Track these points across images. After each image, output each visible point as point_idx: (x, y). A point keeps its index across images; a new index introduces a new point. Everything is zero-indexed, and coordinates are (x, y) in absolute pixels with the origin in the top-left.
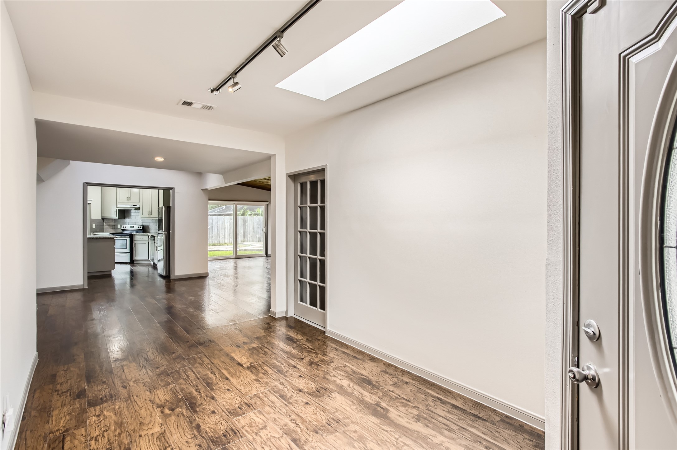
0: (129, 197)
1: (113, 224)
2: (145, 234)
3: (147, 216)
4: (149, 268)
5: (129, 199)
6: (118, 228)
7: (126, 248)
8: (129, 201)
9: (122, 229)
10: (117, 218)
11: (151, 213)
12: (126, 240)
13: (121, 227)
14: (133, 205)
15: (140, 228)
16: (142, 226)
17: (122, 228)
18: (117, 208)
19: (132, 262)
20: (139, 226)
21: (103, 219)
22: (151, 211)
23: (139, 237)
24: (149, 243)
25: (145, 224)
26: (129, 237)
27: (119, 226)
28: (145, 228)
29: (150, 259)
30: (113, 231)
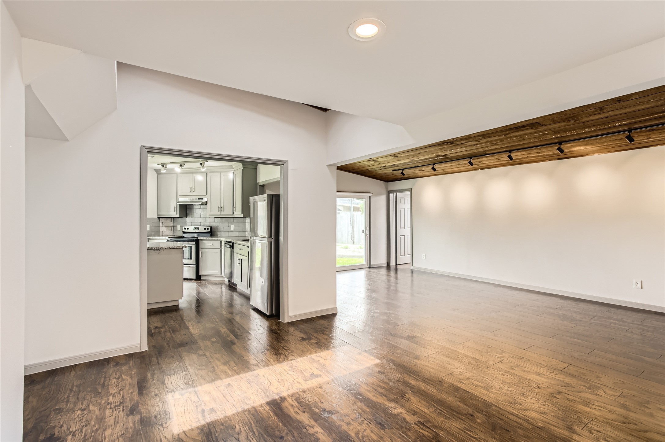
0: (194, 187)
1: (172, 224)
2: (213, 238)
3: (218, 213)
4: (221, 288)
5: (193, 189)
6: (178, 230)
7: (191, 259)
8: (194, 193)
9: (183, 232)
10: (178, 216)
11: (222, 209)
12: (191, 247)
13: (182, 227)
14: (198, 199)
15: (206, 231)
16: (209, 228)
17: (184, 230)
18: (178, 202)
19: (198, 277)
20: (206, 228)
21: (159, 218)
22: (222, 207)
23: (207, 243)
24: (221, 251)
25: (213, 224)
26: (194, 243)
27: (179, 228)
28: (213, 230)
29: (223, 274)
30: (171, 234)
